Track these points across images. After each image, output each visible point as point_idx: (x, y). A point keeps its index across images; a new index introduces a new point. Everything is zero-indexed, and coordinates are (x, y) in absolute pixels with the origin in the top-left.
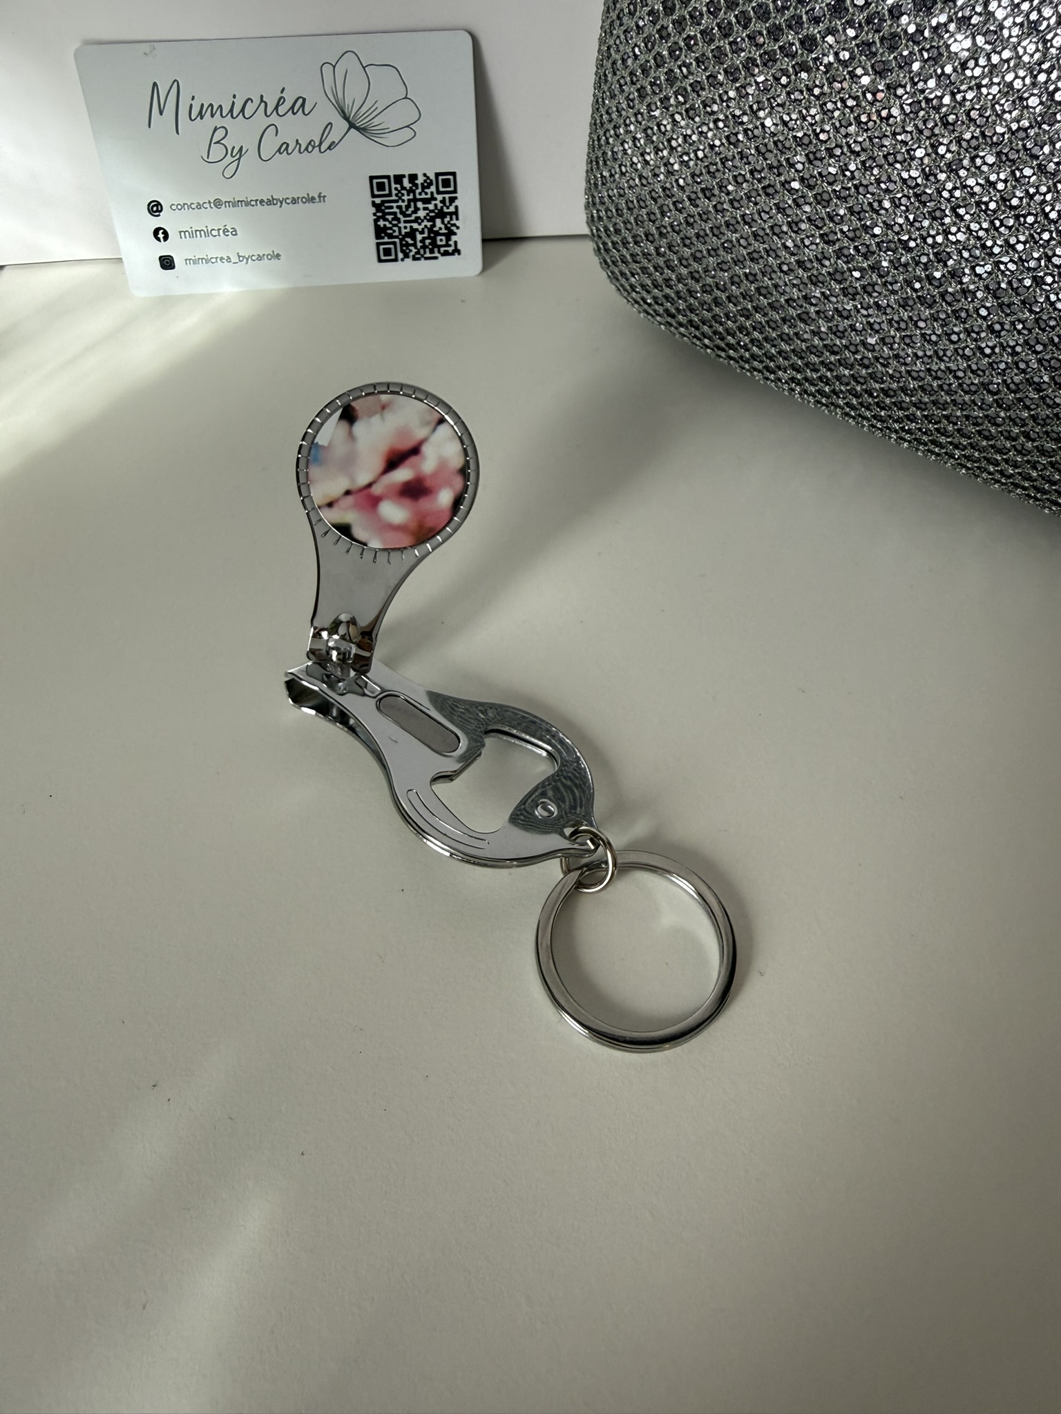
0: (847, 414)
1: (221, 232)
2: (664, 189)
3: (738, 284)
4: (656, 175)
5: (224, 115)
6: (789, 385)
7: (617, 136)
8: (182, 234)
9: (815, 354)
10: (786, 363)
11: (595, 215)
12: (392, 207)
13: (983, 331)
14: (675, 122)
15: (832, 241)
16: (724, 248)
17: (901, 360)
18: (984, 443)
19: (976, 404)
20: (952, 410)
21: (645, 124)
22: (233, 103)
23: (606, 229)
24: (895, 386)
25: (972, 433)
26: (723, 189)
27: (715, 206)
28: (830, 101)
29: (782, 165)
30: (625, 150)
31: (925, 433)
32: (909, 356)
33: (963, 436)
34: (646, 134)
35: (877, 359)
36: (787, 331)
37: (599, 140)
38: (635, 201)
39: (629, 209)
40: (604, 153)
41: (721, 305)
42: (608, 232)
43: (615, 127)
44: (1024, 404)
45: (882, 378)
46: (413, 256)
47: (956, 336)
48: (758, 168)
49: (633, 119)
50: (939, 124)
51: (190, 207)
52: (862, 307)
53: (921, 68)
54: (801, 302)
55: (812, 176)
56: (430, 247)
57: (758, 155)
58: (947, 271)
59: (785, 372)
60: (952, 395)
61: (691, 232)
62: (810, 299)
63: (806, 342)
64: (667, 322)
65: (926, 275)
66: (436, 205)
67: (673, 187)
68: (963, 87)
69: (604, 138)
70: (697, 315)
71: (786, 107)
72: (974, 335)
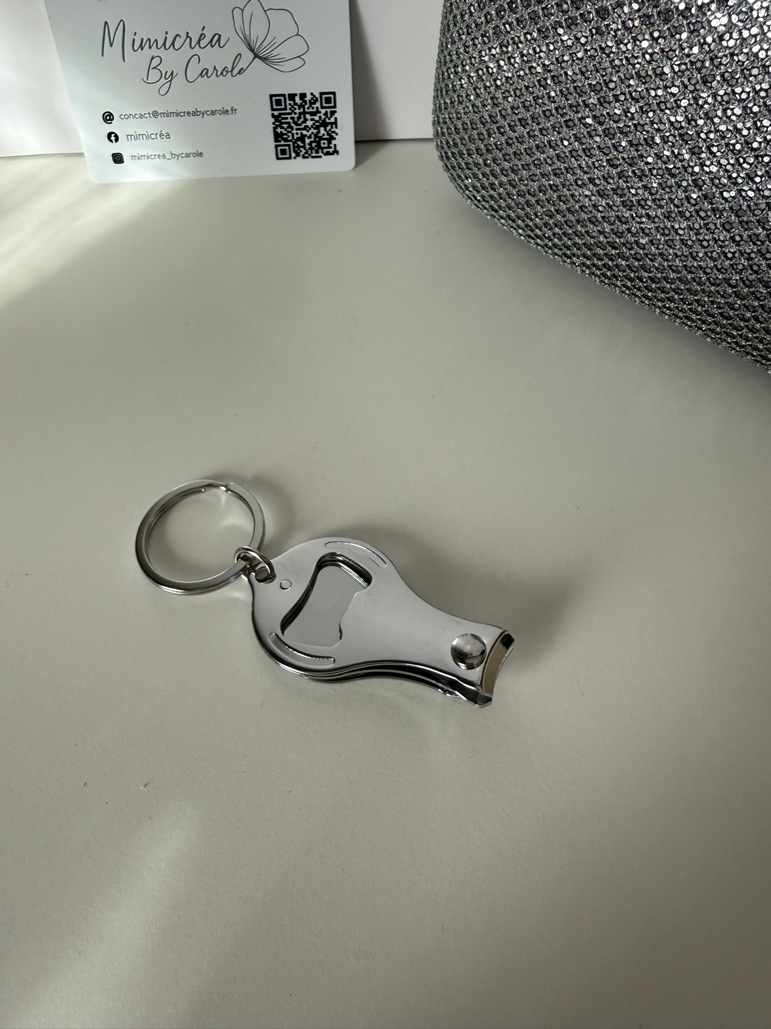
0: (623, 292)
1: (158, 135)
2: (491, 117)
3: (545, 192)
4: (484, 106)
5: (159, 47)
6: (581, 267)
7: (456, 73)
8: (129, 137)
9: (600, 247)
10: (579, 252)
11: (439, 131)
12: (287, 118)
13: (727, 240)
14: (499, 67)
15: (615, 165)
16: (535, 164)
17: (665, 257)
18: (724, 322)
19: (719, 293)
20: (702, 296)
21: (477, 67)
22: (166, 38)
23: (448, 143)
24: (659, 275)
25: (716, 314)
26: (535, 120)
27: (528, 133)
28: (617, 58)
29: (579, 105)
30: (462, 85)
31: (681, 311)
32: (670, 255)
33: (709, 315)
34: (478, 73)
35: (646, 255)
36: (580, 229)
37: (443, 74)
38: (469, 124)
39: (464, 129)
40: (447, 85)
41: (531, 206)
42: (449, 145)
43: (455, 66)
44: (755, 296)
45: (650, 269)
46: (303, 155)
47: (706, 242)
48: (562, 106)
49: (468, 62)
50: (700, 82)
51: (134, 117)
52: (637, 216)
53: (688, 38)
54: (590, 209)
55: (602, 115)
56: (316, 148)
57: (562, 97)
58: (702, 194)
59: (578, 258)
60: (702, 286)
61: (510, 151)
62: (598, 207)
63: (594, 238)
64: (492, 215)
65: (685, 196)
66: (320, 117)
67: (497, 115)
68: (721, 54)
69: (446, 73)
70: (514, 211)
71: (584, 61)
72: (720, 243)
